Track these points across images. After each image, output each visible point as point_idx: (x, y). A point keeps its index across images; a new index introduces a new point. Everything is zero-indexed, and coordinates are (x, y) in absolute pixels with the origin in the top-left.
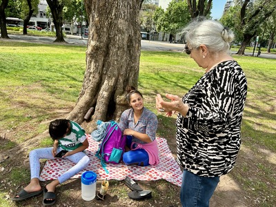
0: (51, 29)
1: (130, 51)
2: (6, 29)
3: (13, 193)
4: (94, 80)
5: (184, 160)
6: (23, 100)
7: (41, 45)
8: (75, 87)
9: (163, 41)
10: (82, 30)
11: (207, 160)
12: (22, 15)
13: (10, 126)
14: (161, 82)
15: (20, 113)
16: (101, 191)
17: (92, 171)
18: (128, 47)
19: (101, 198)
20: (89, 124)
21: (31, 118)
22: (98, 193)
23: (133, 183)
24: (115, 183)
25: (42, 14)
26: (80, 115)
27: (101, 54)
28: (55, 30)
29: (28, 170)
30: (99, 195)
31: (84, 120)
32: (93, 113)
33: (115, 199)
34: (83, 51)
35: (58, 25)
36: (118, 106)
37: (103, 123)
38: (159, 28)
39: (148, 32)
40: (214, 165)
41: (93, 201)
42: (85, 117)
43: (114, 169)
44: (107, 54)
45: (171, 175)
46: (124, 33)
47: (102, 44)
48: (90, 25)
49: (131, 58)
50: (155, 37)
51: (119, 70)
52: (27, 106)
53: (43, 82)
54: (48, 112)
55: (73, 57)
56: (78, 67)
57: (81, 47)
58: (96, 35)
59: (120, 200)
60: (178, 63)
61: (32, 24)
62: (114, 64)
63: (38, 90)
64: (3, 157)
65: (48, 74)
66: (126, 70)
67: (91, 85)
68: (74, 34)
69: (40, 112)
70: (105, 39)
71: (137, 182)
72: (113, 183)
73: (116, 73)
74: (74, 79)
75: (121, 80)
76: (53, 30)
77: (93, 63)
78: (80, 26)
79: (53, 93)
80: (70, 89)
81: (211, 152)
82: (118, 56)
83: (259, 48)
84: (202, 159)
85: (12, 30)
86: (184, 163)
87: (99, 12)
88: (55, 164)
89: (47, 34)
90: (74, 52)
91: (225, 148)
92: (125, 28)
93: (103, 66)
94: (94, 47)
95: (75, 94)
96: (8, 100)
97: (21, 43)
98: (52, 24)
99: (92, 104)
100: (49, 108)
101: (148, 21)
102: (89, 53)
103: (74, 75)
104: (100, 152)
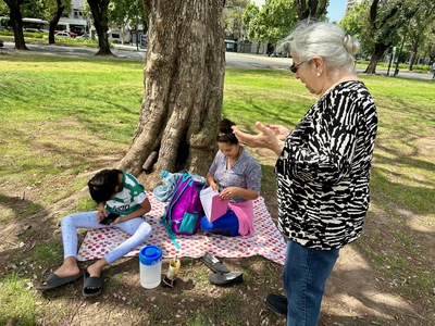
0: (90, 35)
1: (209, 67)
2: (23, 36)
3: (38, 280)
4: (156, 111)
5: (288, 226)
6: (50, 141)
7: (77, 60)
8: (127, 122)
9: (257, 53)
10: (137, 37)
11: (319, 224)
12: (47, 14)
13: (32, 181)
14: (255, 114)
15: (47, 162)
16: (169, 275)
17: (155, 245)
18: (207, 61)
19: (169, 284)
20: (150, 176)
21: (63, 168)
22: (164, 277)
23: (215, 261)
24: (190, 262)
25: (77, 14)
26: (136, 163)
27: (167, 73)
28: (97, 37)
29: (59, 245)
30: (167, 279)
31: (143, 170)
32: (155, 160)
33: (190, 285)
34: (140, 68)
35: (101, 30)
36: (192, 150)
37: (171, 175)
38: (252, 35)
39: (236, 40)
40: (331, 231)
41: (157, 289)
42: (144, 167)
43: (187, 242)
44: (175, 72)
45: (271, 248)
46: (200, 41)
47: (167, 58)
48: (150, 29)
49: (211, 78)
50: (245, 48)
51: (193, 96)
52: (57, 151)
53: (80, 114)
54: (89, 159)
55: (125, 77)
56: (132, 91)
57: (136, 62)
58: (158, 44)
59: (197, 287)
60: (280, 87)
61: (62, 28)
62: (185, 87)
63: (73, 127)
64: (21, 226)
65: (88, 103)
66: (204, 97)
67: (152, 119)
68: (125, 43)
69: (77, 159)
70: (171, 50)
71: (222, 259)
72: (186, 262)
73: (189, 100)
74: (126, 110)
75: (197, 111)
76: (93, 38)
77: (154, 85)
78: (134, 31)
79: (95, 131)
80: (121, 125)
81: (325, 213)
82: (191, 75)
83: (397, 64)
84: (313, 224)
85: (32, 36)
86: (288, 230)
87: (162, 9)
88: (100, 236)
89: (85, 43)
90: (126, 69)
91: (346, 208)
92: (201, 34)
93: (170, 91)
94: (155, 62)
95: (128, 132)
96: (27, 142)
97: (46, 56)
98: (93, 28)
99: (153, 147)
100: (89, 154)
101: (236, 24)
102: (148, 70)
103: (126, 105)
104: (167, 218)
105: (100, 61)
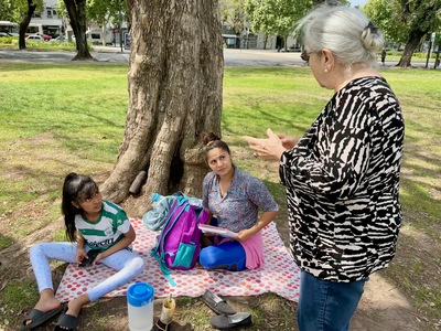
0: (67, 37)
1: (204, 69)
3: (11, 326)
4: (144, 123)
5: (299, 253)
6: (22, 163)
7: (52, 67)
8: (112, 137)
9: (265, 48)
10: (121, 37)
11: (334, 251)
12: (16, 15)
13: (3, 211)
14: (263, 121)
15: (18, 187)
16: (163, 318)
17: (147, 282)
18: (201, 62)
19: (163, 329)
20: (138, 200)
21: (38, 194)
22: (158, 322)
23: (218, 300)
24: (188, 301)
25: (51, 13)
26: (121, 186)
27: (154, 77)
28: (74, 39)
29: (33, 284)
30: (160, 323)
31: (130, 193)
32: (144, 181)
33: (188, 329)
34: (124, 73)
35: (78, 29)
36: (187, 168)
37: (163, 198)
38: (257, 28)
39: (238, 34)
40: (348, 260)
42: (131, 190)
43: (184, 278)
44: (164, 77)
45: (286, 283)
46: (192, 38)
47: (154, 60)
48: (133, 28)
49: (207, 81)
50: (251, 42)
51: (187, 104)
52: (30, 173)
55: (108, 84)
56: (117, 101)
57: (119, 66)
58: (143, 44)
60: (294, 87)
61: (34, 30)
62: (176, 93)
63: (48, 145)
65: (65, 116)
66: (200, 104)
67: (139, 133)
68: (107, 44)
69: (53, 183)
70: (159, 50)
71: (225, 298)
72: (182, 302)
73: (181, 108)
74: (110, 123)
75: (191, 122)
76: (70, 40)
77: (140, 93)
78: (117, 30)
79: (73, 149)
80: (103, 141)
81: (340, 237)
82: (183, 79)
84: (326, 250)
86: (299, 258)
87: (147, 4)
88: (81, 273)
89: (60, 46)
90: (109, 75)
91: (365, 231)
92: (194, 29)
93: (159, 98)
94: (140, 65)
95: (112, 149)
97: (16, 64)
98: (69, 28)
99: (141, 166)
101: (237, 15)
102: (132, 75)
103: (109, 117)
104: (159, 250)
105: (78, 66)
